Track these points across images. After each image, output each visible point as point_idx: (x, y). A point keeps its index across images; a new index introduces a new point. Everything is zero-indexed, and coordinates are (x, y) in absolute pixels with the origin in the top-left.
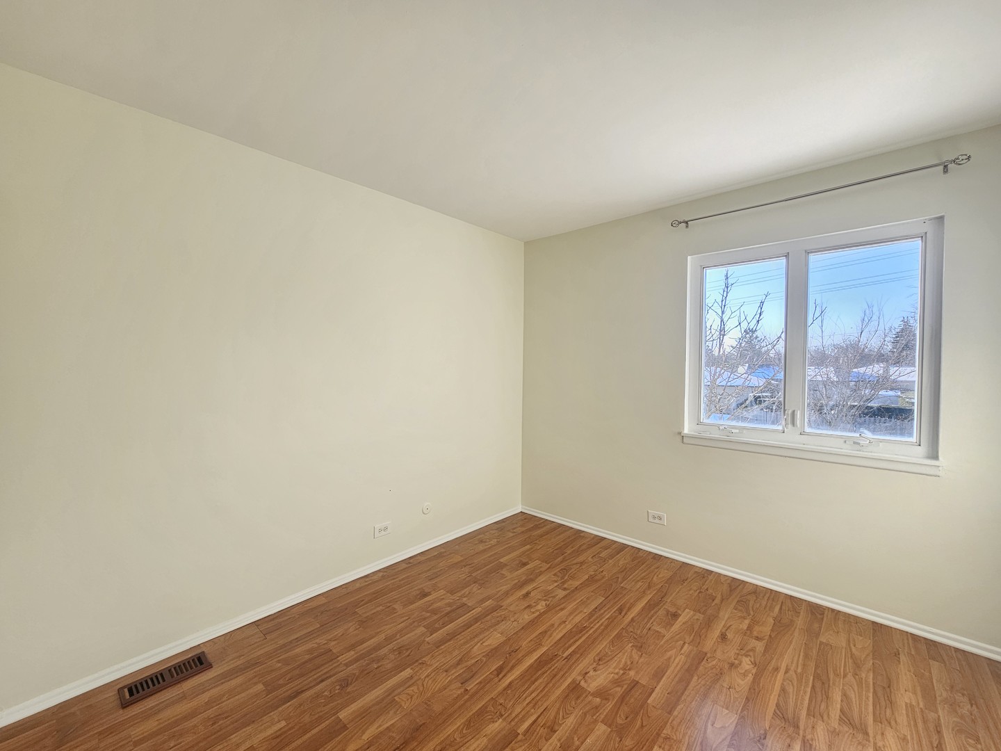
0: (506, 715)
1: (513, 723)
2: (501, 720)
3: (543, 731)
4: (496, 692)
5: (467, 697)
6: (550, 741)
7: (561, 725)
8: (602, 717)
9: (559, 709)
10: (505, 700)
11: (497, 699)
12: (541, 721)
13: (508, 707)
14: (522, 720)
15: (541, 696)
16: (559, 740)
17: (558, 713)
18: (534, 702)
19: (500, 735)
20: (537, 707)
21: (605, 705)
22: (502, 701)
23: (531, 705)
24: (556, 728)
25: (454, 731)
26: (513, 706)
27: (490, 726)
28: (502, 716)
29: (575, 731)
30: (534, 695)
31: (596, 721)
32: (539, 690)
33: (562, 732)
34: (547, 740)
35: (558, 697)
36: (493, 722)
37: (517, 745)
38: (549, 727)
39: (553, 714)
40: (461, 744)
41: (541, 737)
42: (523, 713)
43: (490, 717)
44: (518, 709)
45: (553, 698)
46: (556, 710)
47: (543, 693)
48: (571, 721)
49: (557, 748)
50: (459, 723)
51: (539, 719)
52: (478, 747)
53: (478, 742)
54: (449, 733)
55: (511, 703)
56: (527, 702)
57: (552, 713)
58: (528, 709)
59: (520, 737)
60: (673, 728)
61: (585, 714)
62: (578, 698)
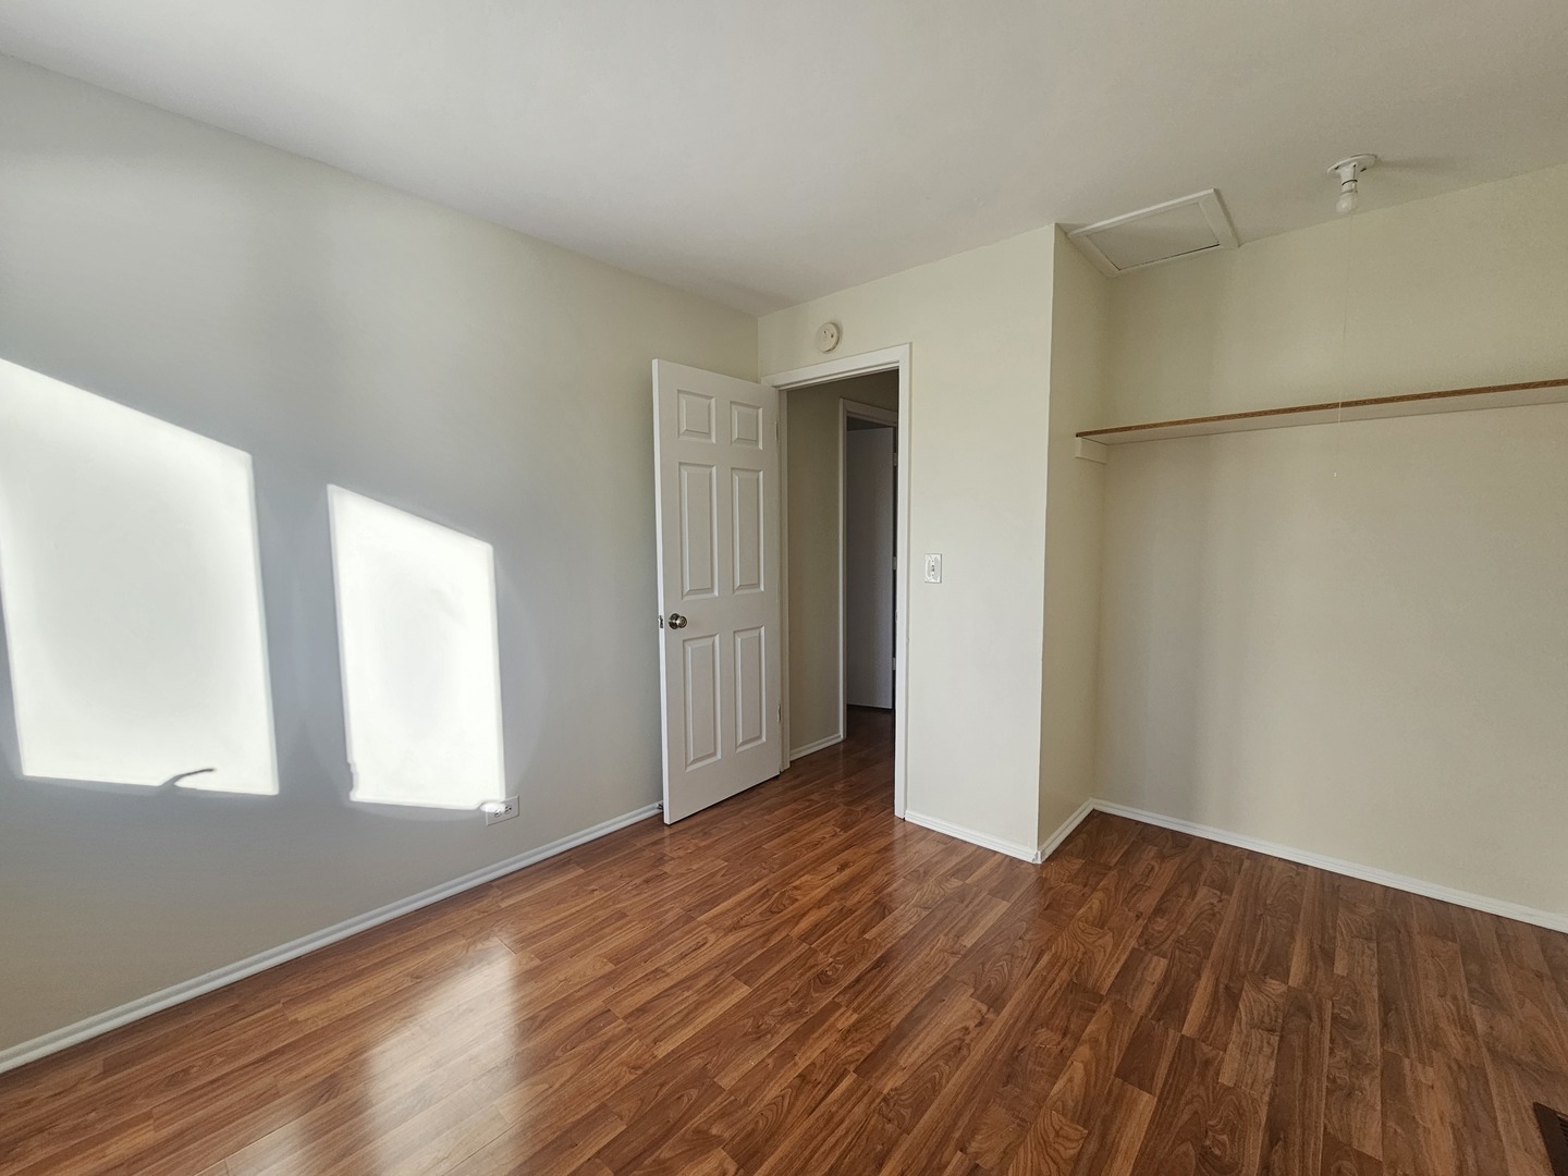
0: (878, 1100)
1: (865, 1087)
2: (885, 1092)
3: (819, 1076)
4: (903, 1148)
5: (957, 1135)
6: (808, 1062)
7: (788, 1087)
8: (719, 1100)
9: (789, 1112)
10: (883, 1128)
11: (899, 1131)
12: (819, 1091)
13: (876, 1115)
14: (850, 1092)
15: (819, 1138)
16: (795, 1064)
17: (791, 1105)
18: (832, 1125)
19: (881, 1070)
20: (826, 1116)
21: (705, 1122)
22: (889, 1127)
23: (836, 1120)
24: (798, 1081)
25: (951, 1075)
26: (868, 1117)
27: (899, 1083)
28: (884, 1100)
29: (769, 1077)
30: (832, 1140)
31: (731, 1092)
32: (822, 1150)
33: (790, 1075)
34: (813, 1064)
35: (786, 1136)
36: (896, 1089)
37: (856, 1057)
38: (808, 1082)
39: (799, 1103)
40: (935, 1057)
41: (822, 1067)
42: (849, 1105)
43: (903, 1097)
44: (859, 1110)
45: (798, 1132)
46: (794, 1112)
47: (814, 1143)
48: (773, 1092)
49: (799, 1054)
50: (949, 1088)
51: (823, 1093)
52: (910, 1055)
53: (911, 1060)
54: (959, 1072)
55: (872, 1122)
56: (844, 1126)
57: (800, 1105)
58: (842, 1112)
59: (852, 1068)
60: (616, 1083)
61: (746, 1103)
62: (749, 1135)
